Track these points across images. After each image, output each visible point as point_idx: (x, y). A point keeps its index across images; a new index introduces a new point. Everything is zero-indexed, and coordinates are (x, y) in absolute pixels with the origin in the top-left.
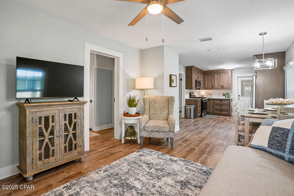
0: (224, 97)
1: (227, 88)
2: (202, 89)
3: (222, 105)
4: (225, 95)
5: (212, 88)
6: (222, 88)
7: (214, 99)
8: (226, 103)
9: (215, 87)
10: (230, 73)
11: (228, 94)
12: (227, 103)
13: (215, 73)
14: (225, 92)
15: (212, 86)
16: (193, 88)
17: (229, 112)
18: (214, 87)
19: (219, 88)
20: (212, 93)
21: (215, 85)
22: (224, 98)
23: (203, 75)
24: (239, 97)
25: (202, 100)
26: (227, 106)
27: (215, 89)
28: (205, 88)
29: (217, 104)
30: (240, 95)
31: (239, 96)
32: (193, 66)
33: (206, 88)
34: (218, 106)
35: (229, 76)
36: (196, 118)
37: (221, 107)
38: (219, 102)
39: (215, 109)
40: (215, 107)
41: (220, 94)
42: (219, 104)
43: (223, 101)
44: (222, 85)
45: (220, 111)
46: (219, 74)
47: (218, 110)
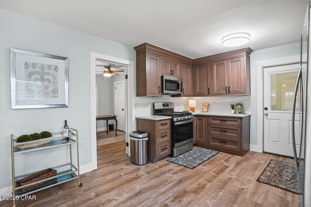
1: (239, 93)
3: (224, 130)
4: (235, 107)
5: (209, 93)
6: (228, 92)
7: (208, 116)
8: (233, 125)
9: (213, 91)
10: (244, 59)
11: (241, 105)
12: (236, 125)
13: (214, 62)
14: (235, 100)
16: (149, 94)
17: (239, 145)
18: (211, 91)
19: (221, 92)
20: (210, 103)
21: (213, 87)
23: (192, 67)
24: (266, 112)
25: (172, 119)
26: (236, 131)
27: (214, 95)
29: (215, 128)
30: (269, 108)
31: (266, 109)
32: (145, 44)
33: (197, 94)
34: (216, 131)
35: (242, 66)
36: (153, 162)
37: (222, 133)
38: (218, 122)
39: (212, 138)
40: (211, 132)
41: (226, 105)
42: (218, 126)
43: (226, 121)
44: (226, 85)
45: (221, 142)
46: (220, 62)
47: (217, 139)
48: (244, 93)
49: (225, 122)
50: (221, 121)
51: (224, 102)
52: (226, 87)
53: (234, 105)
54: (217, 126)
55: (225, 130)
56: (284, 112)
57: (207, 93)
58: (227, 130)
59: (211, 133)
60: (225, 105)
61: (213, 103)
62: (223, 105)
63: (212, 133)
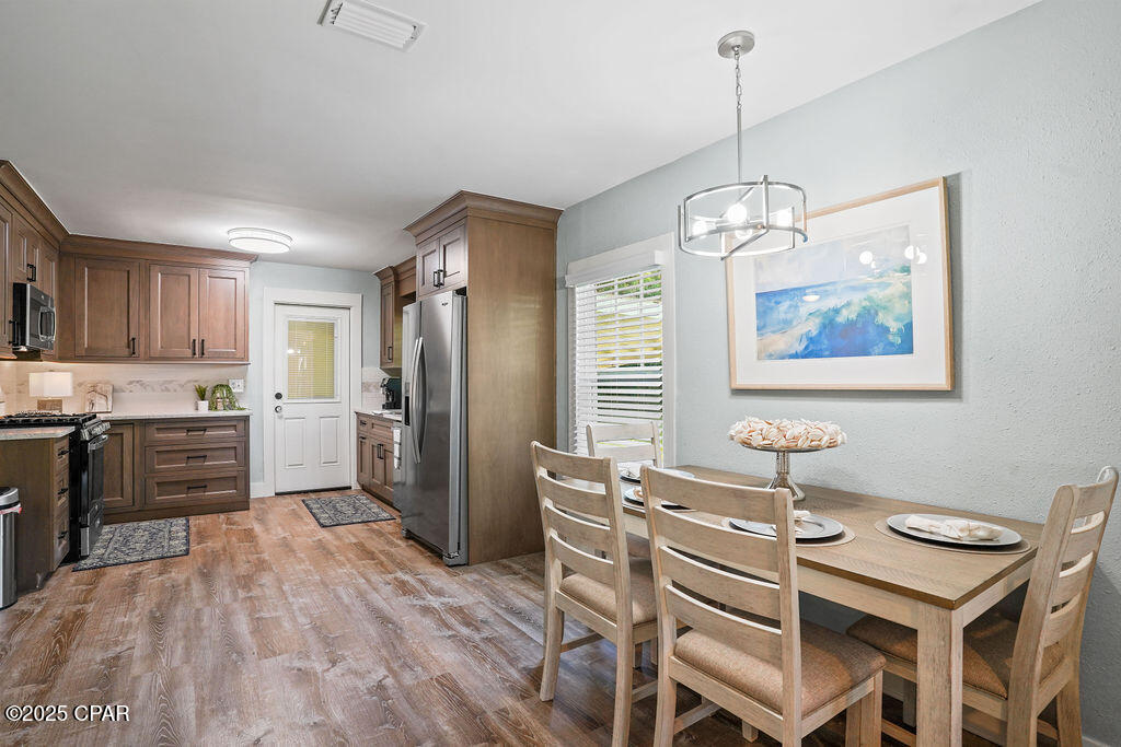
0: (204, 405)
1: (227, 358)
2: (52, 358)
3: (199, 455)
4: (208, 394)
5: (132, 352)
6: (198, 351)
7: (146, 423)
8: (225, 439)
9: (148, 346)
10: (243, 278)
11: (229, 388)
12: (229, 436)
13: (155, 262)
14: (207, 375)
15: (131, 343)
17: (241, 484)
18: (141, 349)
19: (176, 351)
20: (120, 384)
21: (148, 336)
22: (204, 409)
23: (60, 260)
24: (279, 403)
26: (232, 453)
27: (151, 359)
28: (69, 354)
29: (170, 453)
30: (285, 394)
31: (279, 396)
33: (80, 352)
34: (171, 461)
35: (240, 292)
37: (193, 463)
38: (181, 435)
39: (158, 483)
40: (157, 467)
41: (179, 389)
42: (181, 448)
43: (205, 430)
44: (194, 335)
45: (189, 488)
46: (176, 270)
47: (177, 483)
48: (242, 359)
49: (202, 433)
50: (188, 431)
51: (171, 382)
52: (194, 341)
53: (205, 390)
54: (175, 448)
55: (202, 454)
56: (315, 401)
57: (126, 352)
58: (208, 454)
59: (153, 471)
60: (175, 391)
61: (131, 383)
62: (167, 390)
63: (159, 471)
